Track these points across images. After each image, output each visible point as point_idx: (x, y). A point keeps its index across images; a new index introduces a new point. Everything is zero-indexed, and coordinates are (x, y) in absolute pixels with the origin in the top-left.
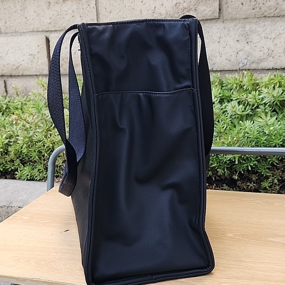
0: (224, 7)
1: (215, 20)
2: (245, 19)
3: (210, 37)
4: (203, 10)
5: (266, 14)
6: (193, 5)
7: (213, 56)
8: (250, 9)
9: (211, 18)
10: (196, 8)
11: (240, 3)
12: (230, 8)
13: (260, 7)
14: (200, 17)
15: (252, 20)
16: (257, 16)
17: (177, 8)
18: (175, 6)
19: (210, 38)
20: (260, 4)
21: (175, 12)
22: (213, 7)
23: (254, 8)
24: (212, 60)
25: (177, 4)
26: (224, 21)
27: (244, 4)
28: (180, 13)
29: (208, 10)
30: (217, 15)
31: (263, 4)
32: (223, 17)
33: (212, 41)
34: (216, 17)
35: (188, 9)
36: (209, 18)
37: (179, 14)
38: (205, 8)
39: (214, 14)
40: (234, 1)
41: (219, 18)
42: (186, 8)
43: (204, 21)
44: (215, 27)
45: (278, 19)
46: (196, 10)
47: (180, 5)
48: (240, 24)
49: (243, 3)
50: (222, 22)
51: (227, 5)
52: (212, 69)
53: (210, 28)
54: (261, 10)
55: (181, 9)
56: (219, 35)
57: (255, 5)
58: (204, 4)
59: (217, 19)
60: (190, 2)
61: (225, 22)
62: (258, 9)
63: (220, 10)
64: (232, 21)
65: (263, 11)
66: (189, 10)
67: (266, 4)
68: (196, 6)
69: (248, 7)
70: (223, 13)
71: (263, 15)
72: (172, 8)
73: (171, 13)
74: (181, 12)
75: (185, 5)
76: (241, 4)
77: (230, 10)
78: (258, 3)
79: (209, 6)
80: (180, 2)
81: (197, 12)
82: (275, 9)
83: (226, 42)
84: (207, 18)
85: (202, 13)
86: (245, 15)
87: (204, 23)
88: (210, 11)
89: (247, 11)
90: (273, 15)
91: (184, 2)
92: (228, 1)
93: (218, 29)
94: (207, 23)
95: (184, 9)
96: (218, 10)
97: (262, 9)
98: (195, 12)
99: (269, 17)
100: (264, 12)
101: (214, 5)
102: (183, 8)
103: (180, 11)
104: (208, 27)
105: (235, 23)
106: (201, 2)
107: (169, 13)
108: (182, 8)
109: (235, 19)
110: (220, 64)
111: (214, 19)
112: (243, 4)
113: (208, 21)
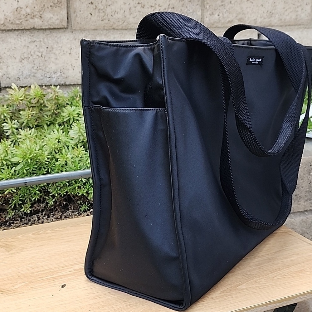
0: (73, 16)
1: (63, 30)
2: (94, 30)
3: (59, 48)
4: (50, 17)
5: (114, 26)
6: (38, 12)
7: (65, 69)
8: (99, 20)
9: (59, 27)
10: (41, 15)
11: (89, 13)
12: (78, 18)
13: (109, 19)
14: (46, 26)
15: (102, 32)
16: (106, 28)
17: (19, 13)
18: (16, 11)
19: (60, 50)
20: (108, 16)
21: (17, 17)
22: (61, 15)
23: (102, 19)
24: (64, 74)
25: (17, 8)
26: (73, 31)
27: (93, 14)
28: (23, 20)
29: (55, 18)
30: (65, 24)
31: (112, 15)
32: (72, 27)
33: (63, 53)
34: (64, 26)
35: (32, 16)
36: (57, 27)
37: (21, 21)
38: (52, 16)
39: (62, 22)
40: (83, 11)
41: (67, 28)
42: (30, 14)
43: (51, 31)
44: (65, 37)
45: (126, 32)
46: (41, 17)
47: (21, 11)
48: (90, 35)
49: (91, 13)
50: (71, 32)
51: (75, 14)
52: (65, 83)
53: (59, 38)
54: (109, 21)
55: (24, 15)
56: (69, 46)
57: (104, 16)
58: (51, 12)
59: (65, 28)
60: (34, 8)
61: (74, 33)
62: (107, 21)
63: (68, 19)
64: (81, 31)
65: (111, 23)
66: (34, 16)
67: (114, 17)
68: (41, 13)
69: (97, 17)
70: (71, 22)
71: (112, 27)
72: (12, 13)
73: (12, 19)
74: (24, 18)
75: (28, 10)
76: (90, 15)
77: (78, 20)
78: (106, 15)
79: (56, 13)
80: (21, 7)
81: (42, 20)
82: (123, 22)
83: (77, 54)
84: (55, 27)
85: (48, 21)
86: (94, 25)
87: (51, 32)
88: (58, 19)
89: (95, 22)
90: (121, 28)
91: (27, 7)
92: (76, 10)
93: (68, 39)
94: (54, 32)
95: (27, 15)
96: (66, 19)
97: (111, 21)
98: (40, 19)
99: (117, 29)
100: (113, 24)
101: (61, 12)
102: (26, 13)
103: (22, 17)
104: (57, 36)
105: (85, 34)
106: (47, 8)
107: (9, 19)
108: (24, 13)
109: (84, 30)
110: (73, 78)
111: (63, 28)
112: (91, 15)
113: (55, 31)
